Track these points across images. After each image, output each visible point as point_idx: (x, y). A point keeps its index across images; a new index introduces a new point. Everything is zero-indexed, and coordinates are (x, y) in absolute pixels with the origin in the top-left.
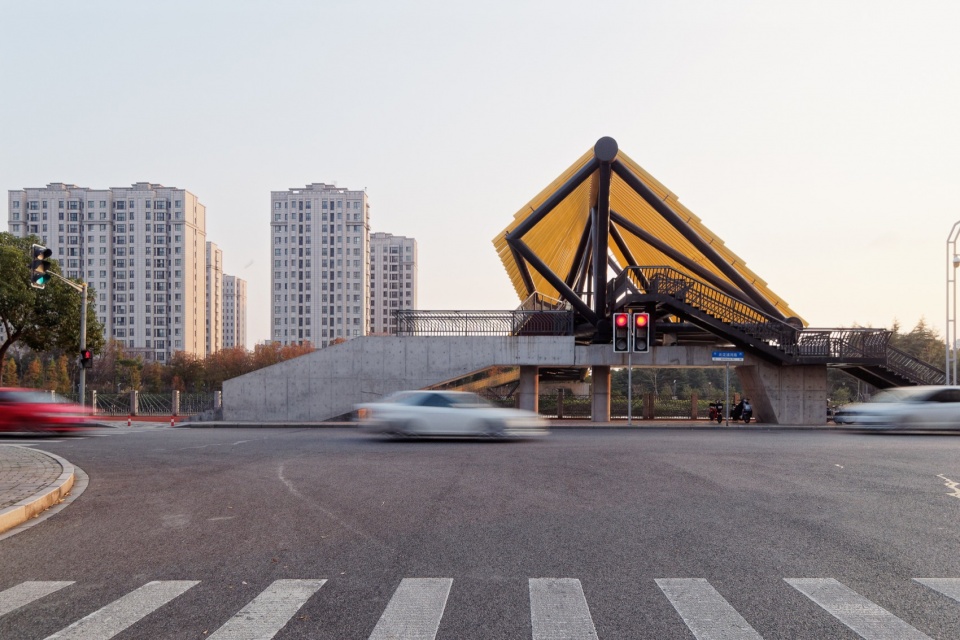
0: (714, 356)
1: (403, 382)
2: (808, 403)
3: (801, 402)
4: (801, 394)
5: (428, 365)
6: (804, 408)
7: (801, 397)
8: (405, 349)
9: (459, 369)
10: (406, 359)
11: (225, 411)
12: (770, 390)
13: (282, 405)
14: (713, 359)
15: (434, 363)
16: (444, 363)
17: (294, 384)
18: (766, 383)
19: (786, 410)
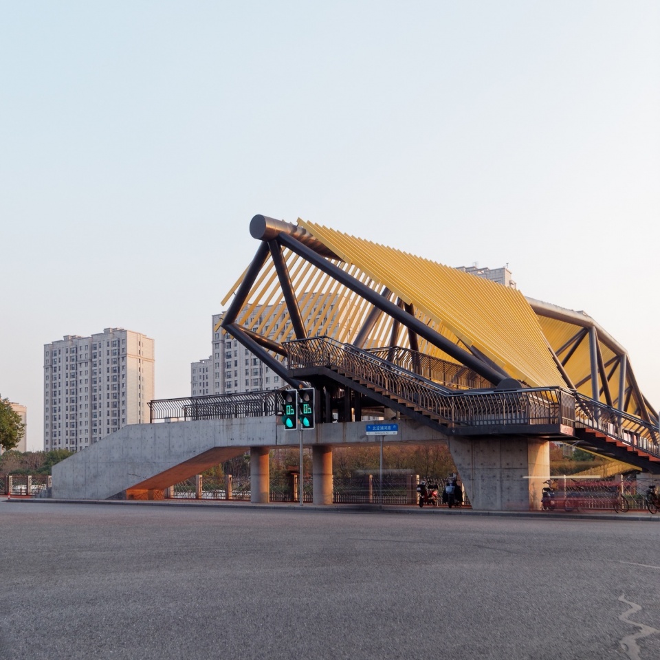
0: (368, 430)
1: (154, 465)
2: (506, 484)
3: (498, 483)
4: (497, 473)
5: (169, 449)
6: (502, 491)
7: (498, 476)
8: (155, 434)
9: (190, 452)
10: (155, 444)
11: (53, 490)
12: (462, 469)
13: (83, 485)
14: (367, 433)
15: (173, 447)
16: (180, 446)
17: (89, 468)
18: (457, 460)
19: (480, 492)
